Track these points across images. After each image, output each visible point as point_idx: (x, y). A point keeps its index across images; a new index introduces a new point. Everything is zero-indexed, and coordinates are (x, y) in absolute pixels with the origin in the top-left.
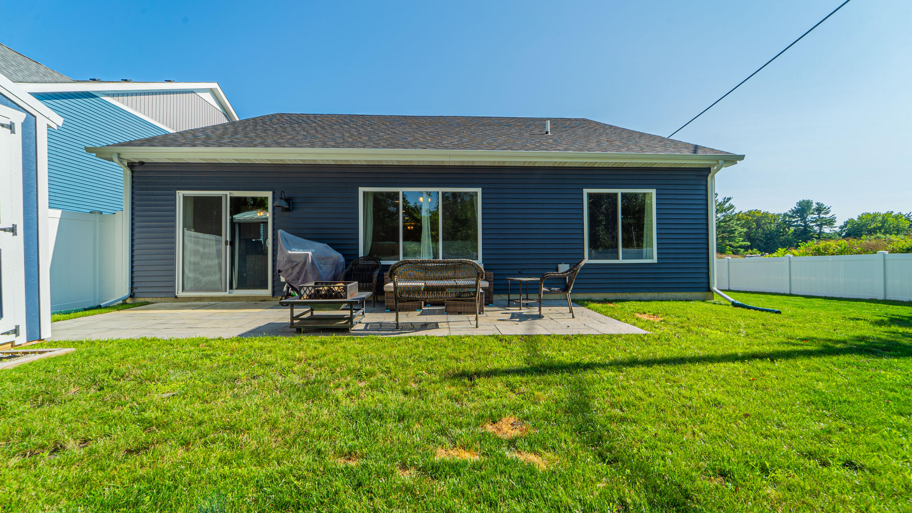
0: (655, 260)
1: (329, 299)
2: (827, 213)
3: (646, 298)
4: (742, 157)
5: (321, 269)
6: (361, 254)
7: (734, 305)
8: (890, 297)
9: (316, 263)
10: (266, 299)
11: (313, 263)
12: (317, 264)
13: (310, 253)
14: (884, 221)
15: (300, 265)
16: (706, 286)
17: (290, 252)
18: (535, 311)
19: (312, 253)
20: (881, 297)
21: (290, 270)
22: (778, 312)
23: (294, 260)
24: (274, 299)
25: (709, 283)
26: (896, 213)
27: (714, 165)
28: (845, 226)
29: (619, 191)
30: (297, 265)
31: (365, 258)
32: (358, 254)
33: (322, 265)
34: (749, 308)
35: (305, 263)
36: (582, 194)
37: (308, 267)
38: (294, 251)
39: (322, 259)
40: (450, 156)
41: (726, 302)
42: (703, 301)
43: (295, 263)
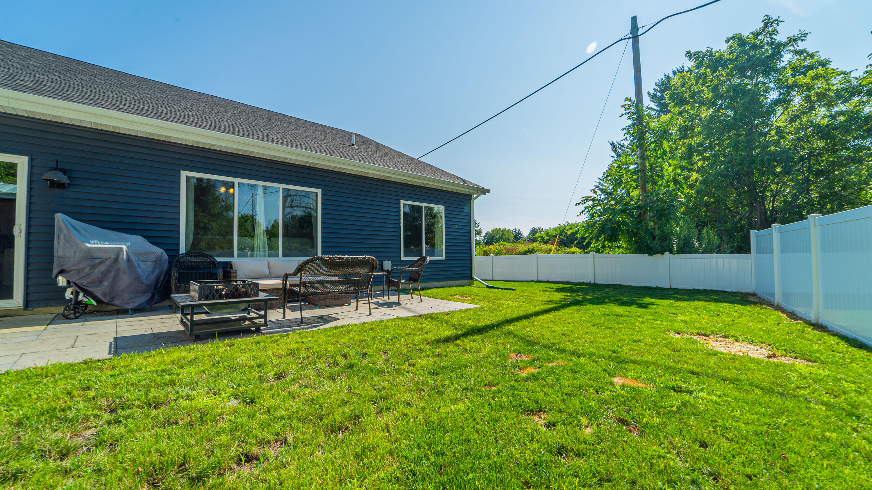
0: (444, 258)
1: (237, 298)
2: (478, 227)
3: (439, 286)
4: (489, 191)
5: (139, 267)
6: (182, 249)
7: (488, 287)
8: (539, 279)
9: (133, 258)
10: (9, 313)
11: (129, 260)
12: (135, 261)
13: (124, 247)
14: (503, 234)
15: (108, 263)
16: (469, 275)
17: (89, 245)
18: (394, 299)
19: (127, 247)
20: (535, 280)
21: (87, 270)
22: (514, 290)
23: (96, 255)
24: (27, 312)
25: (471, 274)
26: (502, 228)
27: (474, 194)
28: (486, 236)
29: (423, 205)
30: (101, 262)
31: (187, 254)
32: (179, 250)
33: (140, 263)
34: (498, 288)
35: (117, 259)
36: (400, 204)
37: (123, 264)
38: (94, 243)
39: (141, 254)
40: (296, 154)
41: (483, 286)
42: (470, 286)
43: (98, 261)
